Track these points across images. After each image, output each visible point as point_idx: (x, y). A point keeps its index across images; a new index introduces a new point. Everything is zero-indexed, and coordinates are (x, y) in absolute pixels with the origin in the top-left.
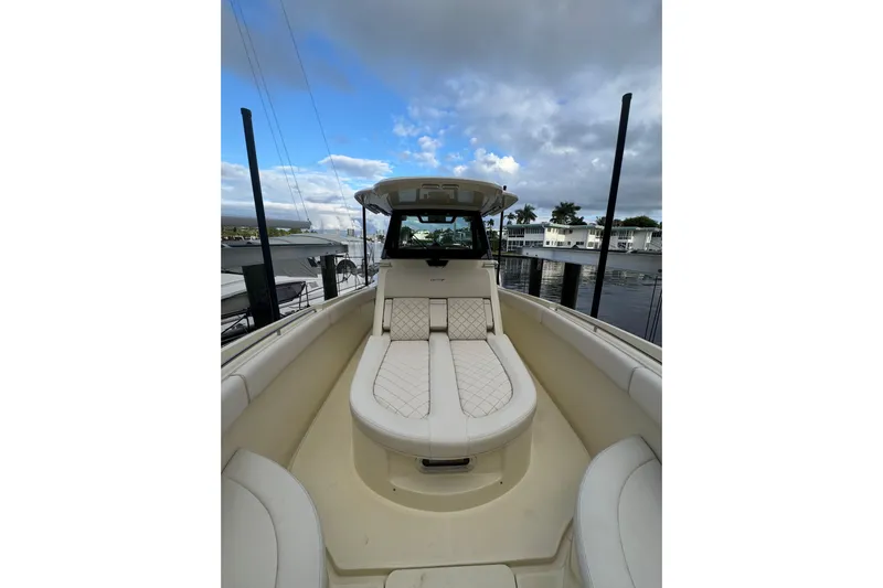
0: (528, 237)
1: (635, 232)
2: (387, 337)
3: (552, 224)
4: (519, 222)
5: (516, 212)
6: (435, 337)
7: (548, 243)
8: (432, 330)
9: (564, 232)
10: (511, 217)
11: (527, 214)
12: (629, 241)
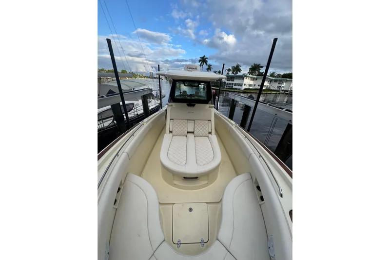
0: (236, 81)
1: (287, 81)
2: (171, 135)
3: (248, 75)
4: (233, 73)
5: (232, 67)
6: (189, 135)
7: (245, 85)
8: (188, 132)
9: (253, 79)
10: (229, 70)
11: (237, 69)
12: (283, 85)
